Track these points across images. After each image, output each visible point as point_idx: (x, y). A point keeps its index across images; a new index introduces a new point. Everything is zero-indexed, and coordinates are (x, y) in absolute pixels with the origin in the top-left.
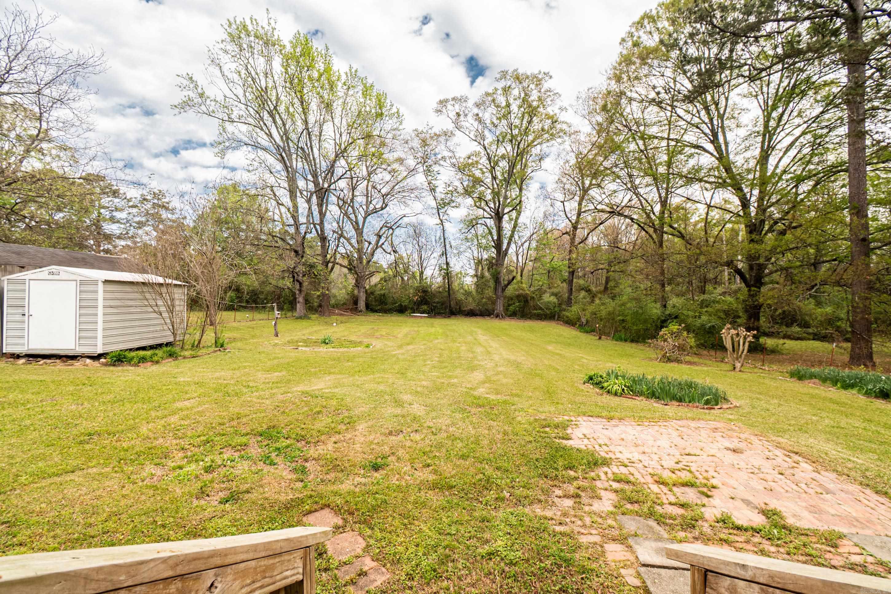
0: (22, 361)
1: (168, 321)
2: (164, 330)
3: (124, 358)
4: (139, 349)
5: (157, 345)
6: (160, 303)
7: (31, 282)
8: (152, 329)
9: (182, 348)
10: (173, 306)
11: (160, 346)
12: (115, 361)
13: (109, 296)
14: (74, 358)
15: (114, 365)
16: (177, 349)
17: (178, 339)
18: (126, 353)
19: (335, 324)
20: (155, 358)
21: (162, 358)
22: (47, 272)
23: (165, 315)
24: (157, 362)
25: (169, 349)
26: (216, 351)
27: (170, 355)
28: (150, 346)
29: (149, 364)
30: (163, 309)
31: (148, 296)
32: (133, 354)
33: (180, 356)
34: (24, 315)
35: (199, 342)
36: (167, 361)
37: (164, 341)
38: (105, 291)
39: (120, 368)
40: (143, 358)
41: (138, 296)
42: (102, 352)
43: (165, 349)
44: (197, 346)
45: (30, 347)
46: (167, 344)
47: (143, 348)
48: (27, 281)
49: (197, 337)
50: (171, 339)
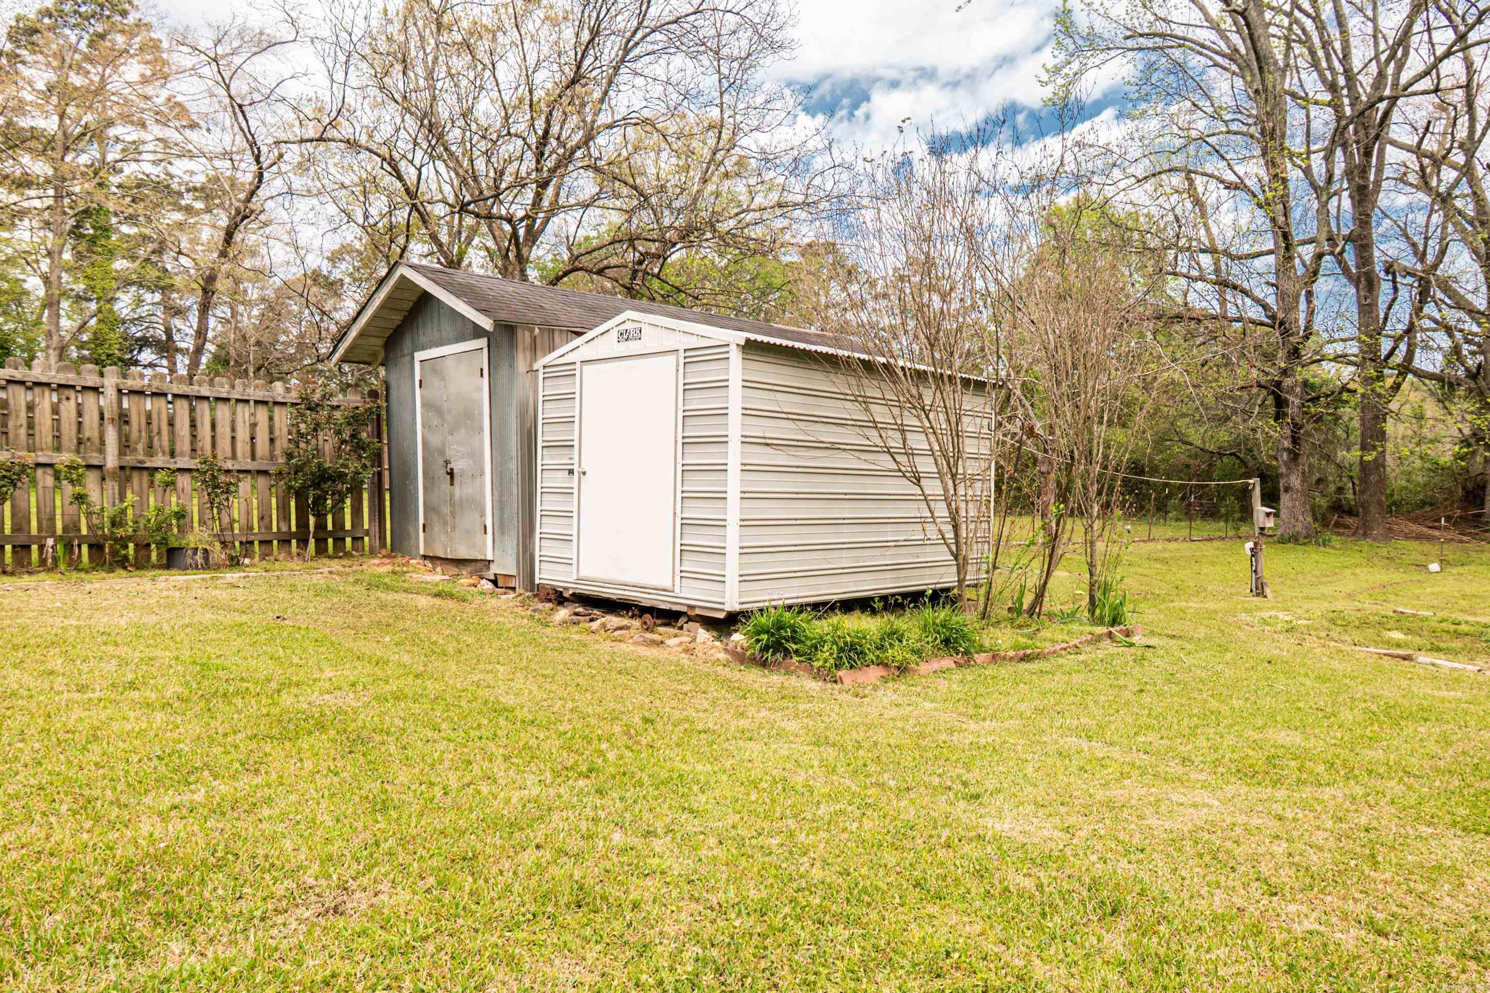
0: (563, 613)
1: (941, 510)
2: (923, 543)
3: (794, 640)
4: (848, 606)
5: (904, 595)
6: (917, 441)
7: (586, 368)
8: (890, 534)
9: (984, 616)
10: (959, 453)
11: (915, 598)
12: (765, 649)
13: (763, 401)
14: (669, 617)
15: (764, 664)
16: (968, 618)
17: (970, 577)
18: (801, 620)
19: (1434, 567)
20: (895, 653)
21: (917, 652)
22: (614, 334)
23: (933, 487)
24: (903, 669)
25: (943, 614)
26: (1098, 639)
27: (947, 642)
28: (884, 598)
29: (874, 674)
30: (925, 465)
31: (880, 413)
32: (821, 627)
33: (981, 649)
34: (571, 472)
35: (1040, 596)
36: (935, 665)
37: (927, 581)
38: (747, 385)
39: (776, 679)
40: (852, 647)
41: (853, 411)
42: (737, 608)
43: (928, 613)
44: (1031, 612)
45: (583, 573)
46: (938, 597)
47: (862, 604)
48: (578, 364)
49: (1033, 579)
50: (948, 577)
